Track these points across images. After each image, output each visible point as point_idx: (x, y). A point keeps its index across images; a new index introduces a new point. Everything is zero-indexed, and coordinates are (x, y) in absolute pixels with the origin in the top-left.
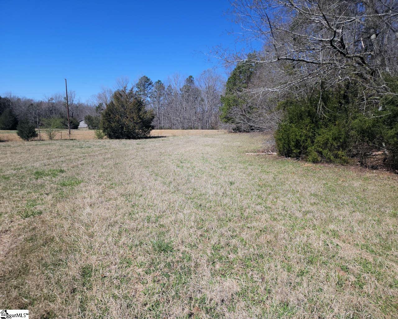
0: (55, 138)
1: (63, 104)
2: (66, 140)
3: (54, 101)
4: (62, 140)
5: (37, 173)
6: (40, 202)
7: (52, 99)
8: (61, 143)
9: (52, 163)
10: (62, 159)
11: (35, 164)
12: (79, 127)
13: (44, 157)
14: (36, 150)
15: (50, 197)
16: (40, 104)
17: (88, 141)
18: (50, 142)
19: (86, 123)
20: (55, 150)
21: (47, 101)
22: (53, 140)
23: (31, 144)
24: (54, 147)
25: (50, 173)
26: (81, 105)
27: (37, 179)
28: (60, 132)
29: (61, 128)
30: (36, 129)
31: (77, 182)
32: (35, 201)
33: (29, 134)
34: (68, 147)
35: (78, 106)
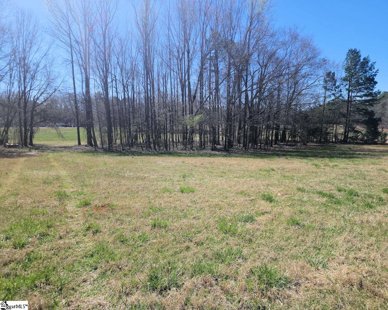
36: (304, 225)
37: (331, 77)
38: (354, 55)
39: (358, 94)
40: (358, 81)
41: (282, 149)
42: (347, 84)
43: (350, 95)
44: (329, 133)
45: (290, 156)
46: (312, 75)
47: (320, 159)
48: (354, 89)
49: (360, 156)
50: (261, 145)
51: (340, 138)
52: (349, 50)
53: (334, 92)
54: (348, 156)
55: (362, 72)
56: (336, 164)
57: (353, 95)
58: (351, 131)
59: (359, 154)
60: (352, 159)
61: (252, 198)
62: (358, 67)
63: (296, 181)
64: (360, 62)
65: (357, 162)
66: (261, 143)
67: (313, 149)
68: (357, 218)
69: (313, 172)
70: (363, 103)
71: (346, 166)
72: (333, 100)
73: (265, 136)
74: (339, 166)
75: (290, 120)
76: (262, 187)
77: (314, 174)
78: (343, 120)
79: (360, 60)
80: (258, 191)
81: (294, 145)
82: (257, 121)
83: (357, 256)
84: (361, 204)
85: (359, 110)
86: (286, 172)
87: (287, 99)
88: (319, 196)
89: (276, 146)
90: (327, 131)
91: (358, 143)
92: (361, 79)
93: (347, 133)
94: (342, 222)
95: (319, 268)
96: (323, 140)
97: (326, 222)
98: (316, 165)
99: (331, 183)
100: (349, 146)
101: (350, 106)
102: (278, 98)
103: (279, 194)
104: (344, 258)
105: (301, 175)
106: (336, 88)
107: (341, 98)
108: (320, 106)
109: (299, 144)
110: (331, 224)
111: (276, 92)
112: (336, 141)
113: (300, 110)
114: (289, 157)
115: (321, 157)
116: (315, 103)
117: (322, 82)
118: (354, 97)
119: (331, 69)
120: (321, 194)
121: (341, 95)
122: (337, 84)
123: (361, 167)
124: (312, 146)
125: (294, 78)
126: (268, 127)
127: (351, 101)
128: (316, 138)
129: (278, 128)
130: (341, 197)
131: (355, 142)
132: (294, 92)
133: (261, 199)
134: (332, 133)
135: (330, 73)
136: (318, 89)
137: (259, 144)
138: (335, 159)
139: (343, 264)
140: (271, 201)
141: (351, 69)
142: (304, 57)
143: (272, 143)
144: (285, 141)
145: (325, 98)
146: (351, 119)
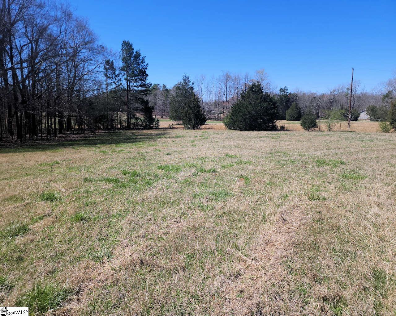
0: (333, 129)
1: (345, 95)
2: (345, 131)
3: (336, 93)
4: (340, 131)
5: (318, 161)
6: (323, 189)
7: (334, 91)
8: (339, 134)
9: (331, 154)
10: (341, 151)
11: (316, 153)
12: (359, 118)
13: (323, 147)
14: (316, 140)
15: (332, 186)
16: (322, 96)
17: (370, 134)
18: (329, 133)
19: (368, 114)
20: (333, 141)
21: (329, 93)
22: (332, 132)
23: (311, 134)
24: (332, 138)
25: (331, 163)
26: (365, 94)
27: (319, 167)
28: (340, 123)
29: (341, 120)
30: (317, 121)
31: (360, 177)
32: (318, 186)
33: (310, 124)
34: (347, 139)
35: (360, 95)
36: (90, 218)
37: (109, 65)
38: (127, 46)
39: (135, 84)
40: (133, 72)
41: (69, 139)
42: (125, 74)
43: (129, 85)
44: (114, 120)
45: (77, 145)
46: (91, 60)
47: (108, 146)
48: (131, 80)
49: (141, 140)
50: (41, 135)
51: (124, 124)
52: (123, 41)
53: (114, 80)
54: (132, 140)
55: (136, 64)
56: (121, 149)
57: (131, 84)
58: (133, 118)
59: (140, 138)
60: (135, 143)
61: (26, 201)
62: (132, 59)
63: (83, 171)
64: (133, 55)
65: (139, 146)
66: (42, 134)
67: (101, 136)
68: (139, 198)
69: (101, 160)
70: (139, 93)
71: (130, 150)
72: (115, 88)
73: (46, 125)
74: (124, 151)
75: (75, 106)
76: (42, 186)
77: (102, 162)
78: (126, 108)
79: (133, 52)
80: (35, 191)
81: (82, 133)
82: (33, 107)
83: (139, 234)
84: (142, 183)
85: (137, 99)
86: (73, 163)
87: (68, 83)
88: (106, 183)
89: (62, 135)
90: (113, 118)
91: (139, 129)
92: (136, 70)
93: (129, 120)
94: (126, 205)
95: (104, 261)
96: (109, 127)
97: (112, 209)
98: (104, 152)
99: (117, 168)
100: (132, 131)
101: (129, 94)
102: (58, 81)
103: (63, 190)
104: (127, 240)
105: (88, 164)
106: (116, 76)
107: (121, 86)
108: (104, 93)
109: (86, 132)
110: (116, 209)
111: (54, 75)
112: (121, 127)
113: (84, 96)
114: (76, 147)
115: (109, 144)
116: (98, 90)
117: (102, 69)
118: (132, 86)
119: (109, 57)
120: (108, 180)
121: (121, 84)
122: (117, 73)
123: (142, 149)
124: (100, 134)
125: (74, 61)
126: (49, 114)
127: (130, 90)
128: (103, 125)
129: (61, 115)
130: (126, 180)
131: (137, 128)
132: (75, 76)
133: (40, 200)
134: (118, 120)
135: (109, 61)
136: (99, 76)
137: (40, 135)
138: (121, 145)
139: (127, 247)
140: (52, 201)
141: (127, 60)
142: (82, 40)
143: (56, 132)
144: (71, 130)
145: (107, 86)
146: (132, 106)
